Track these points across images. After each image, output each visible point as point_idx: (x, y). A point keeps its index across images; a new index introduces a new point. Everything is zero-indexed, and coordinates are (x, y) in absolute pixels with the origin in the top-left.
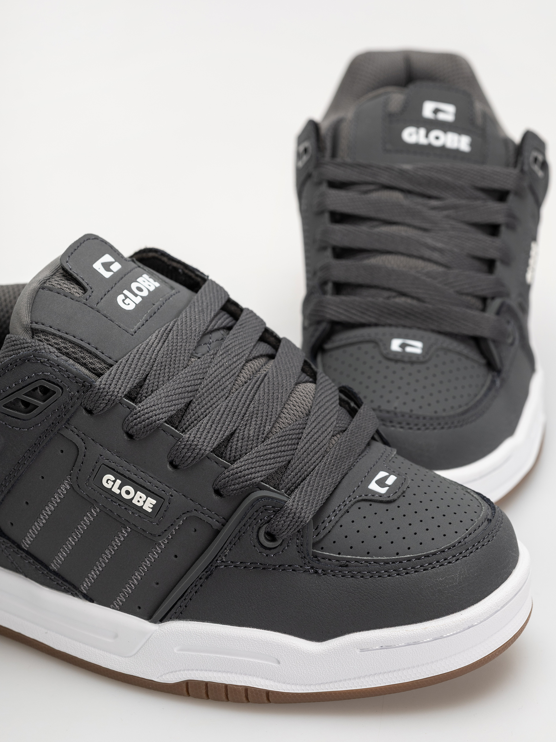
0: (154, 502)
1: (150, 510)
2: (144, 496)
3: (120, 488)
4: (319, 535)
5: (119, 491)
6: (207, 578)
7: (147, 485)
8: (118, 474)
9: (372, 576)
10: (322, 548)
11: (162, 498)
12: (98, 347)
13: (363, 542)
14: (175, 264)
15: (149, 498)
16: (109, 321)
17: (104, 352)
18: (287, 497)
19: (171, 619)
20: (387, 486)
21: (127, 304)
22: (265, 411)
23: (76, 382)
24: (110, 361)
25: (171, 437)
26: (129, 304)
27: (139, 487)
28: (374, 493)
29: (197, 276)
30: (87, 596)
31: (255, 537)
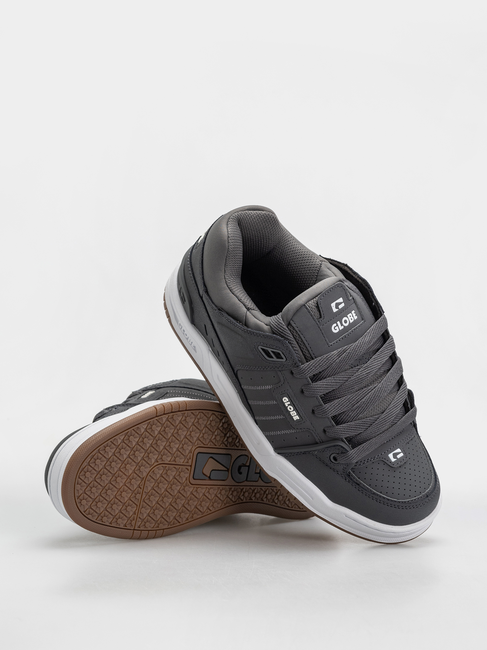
0: (299, 418)
1: (295, 420)
2: (296, 414)
3: (289, 405)
4: (356, 466)
5: (287, 406)
6: (303, 454)
7: (299, 411)
8: (290, 400)
9: (366, 495)
10: (354, 472)
11: (302, 419)
12: (311, 347)
13: (371, 479)
14: (373, 299)
15: (297, 416)
16: (323, 336)
17: (312, 351)
18: (350, 448)
19: (282, 455)
20: (397, 458)
21: (335, 329)
22: (364, 407)
23: (293, 361)
24: (313, 356)
25: (318, 402)
26: (336, 329)
27: (295, 409)
28: (389, 459)
29: (379, 310)
30: (256, 421)
31: (329, 455)
